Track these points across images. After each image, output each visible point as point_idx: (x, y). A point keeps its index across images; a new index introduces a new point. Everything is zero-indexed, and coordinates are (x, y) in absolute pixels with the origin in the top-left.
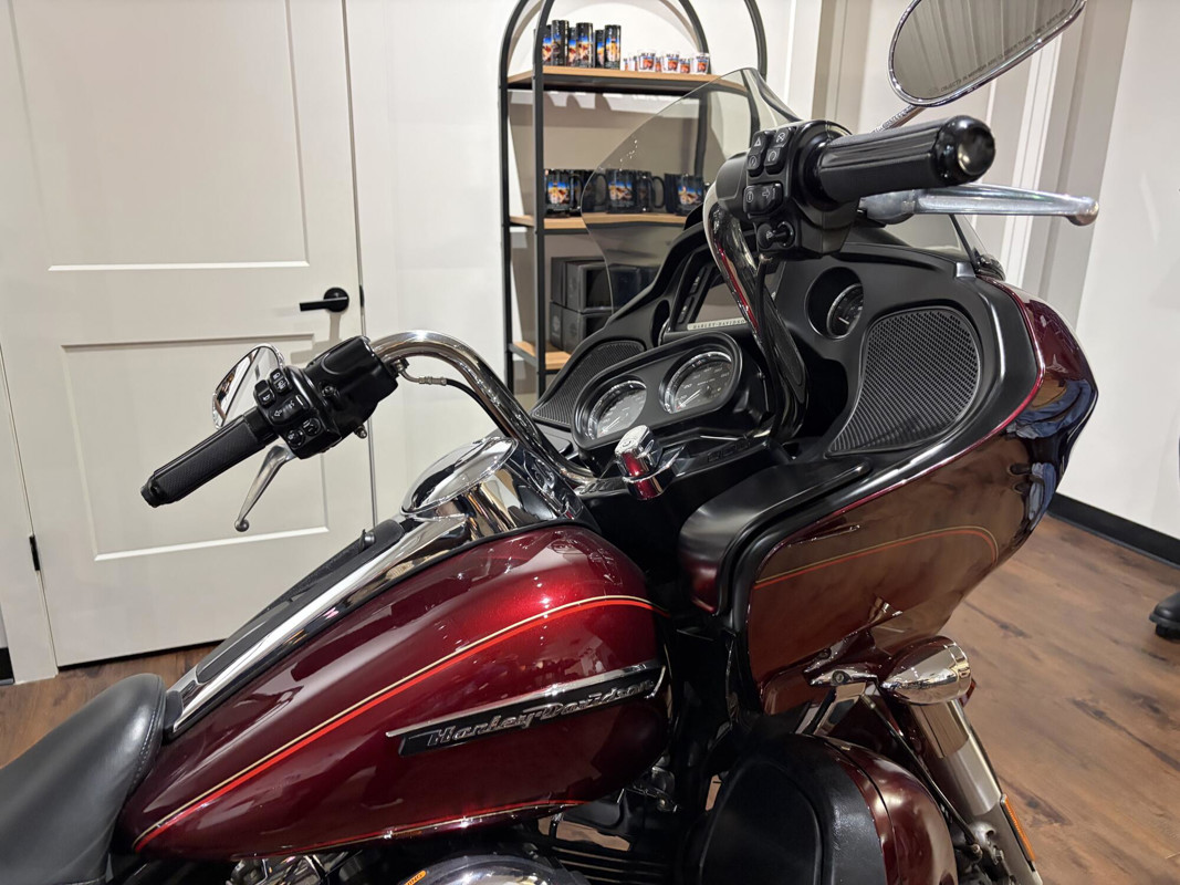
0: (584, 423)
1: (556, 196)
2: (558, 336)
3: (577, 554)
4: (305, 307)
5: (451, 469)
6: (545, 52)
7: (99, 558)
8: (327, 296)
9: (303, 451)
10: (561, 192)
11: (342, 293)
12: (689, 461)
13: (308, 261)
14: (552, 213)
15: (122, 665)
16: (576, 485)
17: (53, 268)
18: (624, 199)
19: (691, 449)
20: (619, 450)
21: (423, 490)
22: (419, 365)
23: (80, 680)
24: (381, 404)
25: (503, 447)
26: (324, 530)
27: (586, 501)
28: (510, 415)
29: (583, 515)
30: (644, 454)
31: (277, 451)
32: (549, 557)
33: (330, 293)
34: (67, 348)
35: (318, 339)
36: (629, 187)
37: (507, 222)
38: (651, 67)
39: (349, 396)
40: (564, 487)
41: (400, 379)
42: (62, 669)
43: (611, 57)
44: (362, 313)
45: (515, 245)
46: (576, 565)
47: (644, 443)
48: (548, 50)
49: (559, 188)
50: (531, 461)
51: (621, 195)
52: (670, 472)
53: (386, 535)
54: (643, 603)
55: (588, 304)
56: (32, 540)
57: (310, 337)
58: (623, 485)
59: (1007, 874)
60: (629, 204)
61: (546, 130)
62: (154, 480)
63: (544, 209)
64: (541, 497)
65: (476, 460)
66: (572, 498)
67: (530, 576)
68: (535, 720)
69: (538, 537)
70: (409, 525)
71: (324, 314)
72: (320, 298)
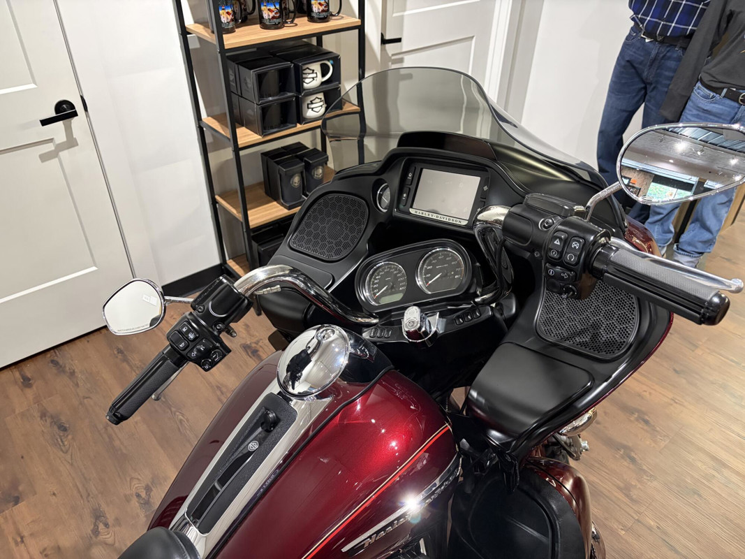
1: (225, 17)
4: (45, 122)
8: (57, 111)
10: (228, 13)
11: (72, 106)
13: (35, 83)
18: (273, 17)
26: (94, 268)
30: (423, 329)
33: (59, 108)
35: (57, 141)
36: (278, 7)
37: (184, 32)
44: (88, 116)
49: (227, 11)
51: (272, 15)
55: (261, 96)
57: (51, 140)
60: (277, 21)
71: (60, 125)
72: (52, 114)
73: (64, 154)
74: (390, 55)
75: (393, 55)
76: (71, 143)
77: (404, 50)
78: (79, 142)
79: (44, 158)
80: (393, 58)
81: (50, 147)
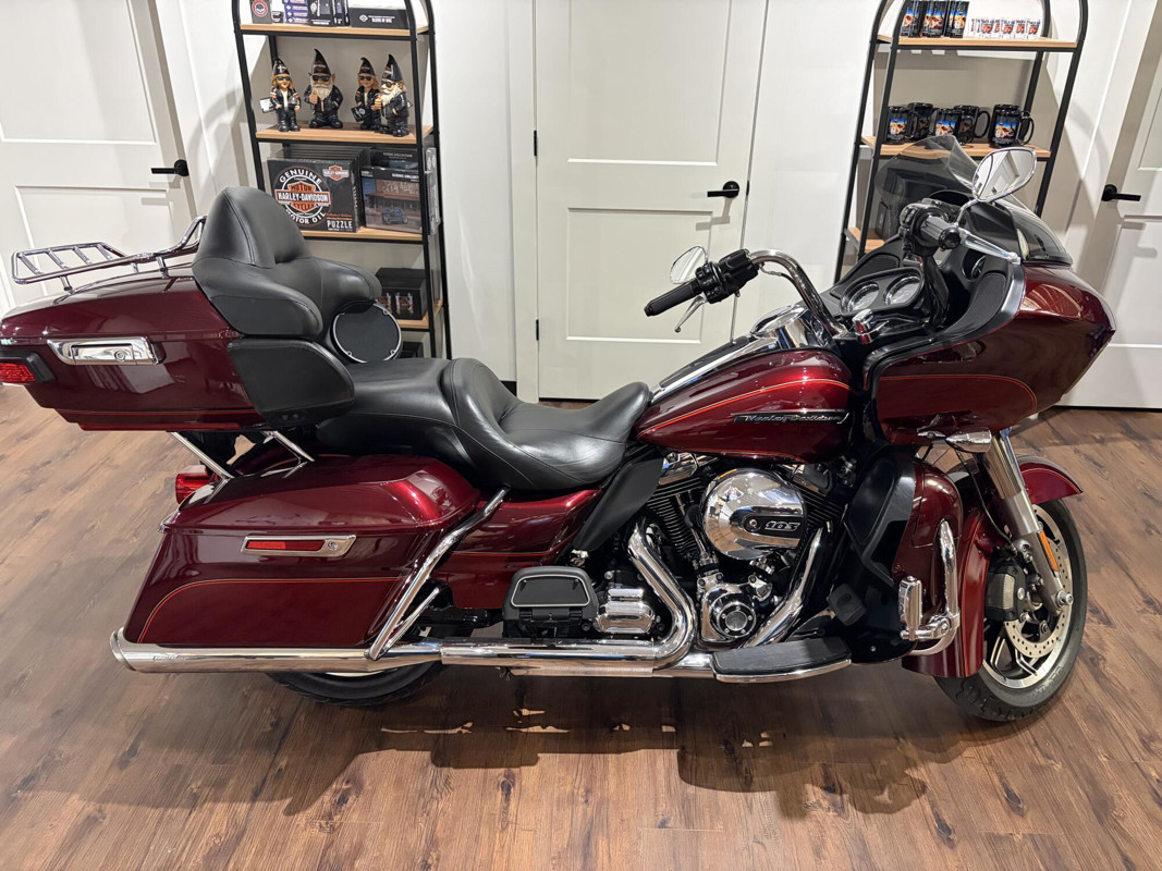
0: (846, 303)
1: (895, 128)
2: (880, 227)
3: (826, 363)
4: (711, 194)
5: (776, 316)
6: (905, 19)
7: (569, 338)
8: (725, 187)
9: (712, 300)
10: (900, 126)
11: (737, 186)
12: (889, 329)
13: (717, 162)
14: (889, 141)
15: (572, 404)
16: (835, 333)
17: (571, 160)
19: (891, 324)
20: (854, 319)
21: (761, 325)
22: (769, 266)
23: (550, 407)
24: (748, 283)
25: (800, 310)
26: (698, 342)
27: (838, 341)
28: (810, 295)
29: (834, 348)
30: (865, 322)
31: (700, 298)
32: (814, 361)
33: (727, 186)
34: (570, 209)
35: (715, 215)
36: (953, 126)
37: (859, 141)
38: (989, 32)
39: (735, 277)
40: (829, 333)
41: (759, 271)
42: (541, 399)
43: (957, 26)
44: (747, 199)
45: (862, 156)
46: (824, 367)
47: (867, 317)
48: (909, 18)
49: (899, 123)
50: (814, 320)
52: (877, 333)
53: (742, 342)
54: (846, 386)
56: (537, 322)
57: (710, 213)
58: (855, 336)
59: (1035, 572)
61: (896, 71)
62: (650, 305)
63: (883, 136)
64: (816, 339)
65: (787, 315)
66: (830, 340)
67: (802, 367)
68: (788, 420)
69: (809, 353)
70: (752, 339)
71: (722, 200)
72: (720, 189)
73: (715, 228)
74: (1122, 216)
75: (1127, 217)
76: (725, 219)
77: (1146, 214)
78: (731, 220)
79: (700, 227)
80: (1126, 220)
81: (707, 219)
